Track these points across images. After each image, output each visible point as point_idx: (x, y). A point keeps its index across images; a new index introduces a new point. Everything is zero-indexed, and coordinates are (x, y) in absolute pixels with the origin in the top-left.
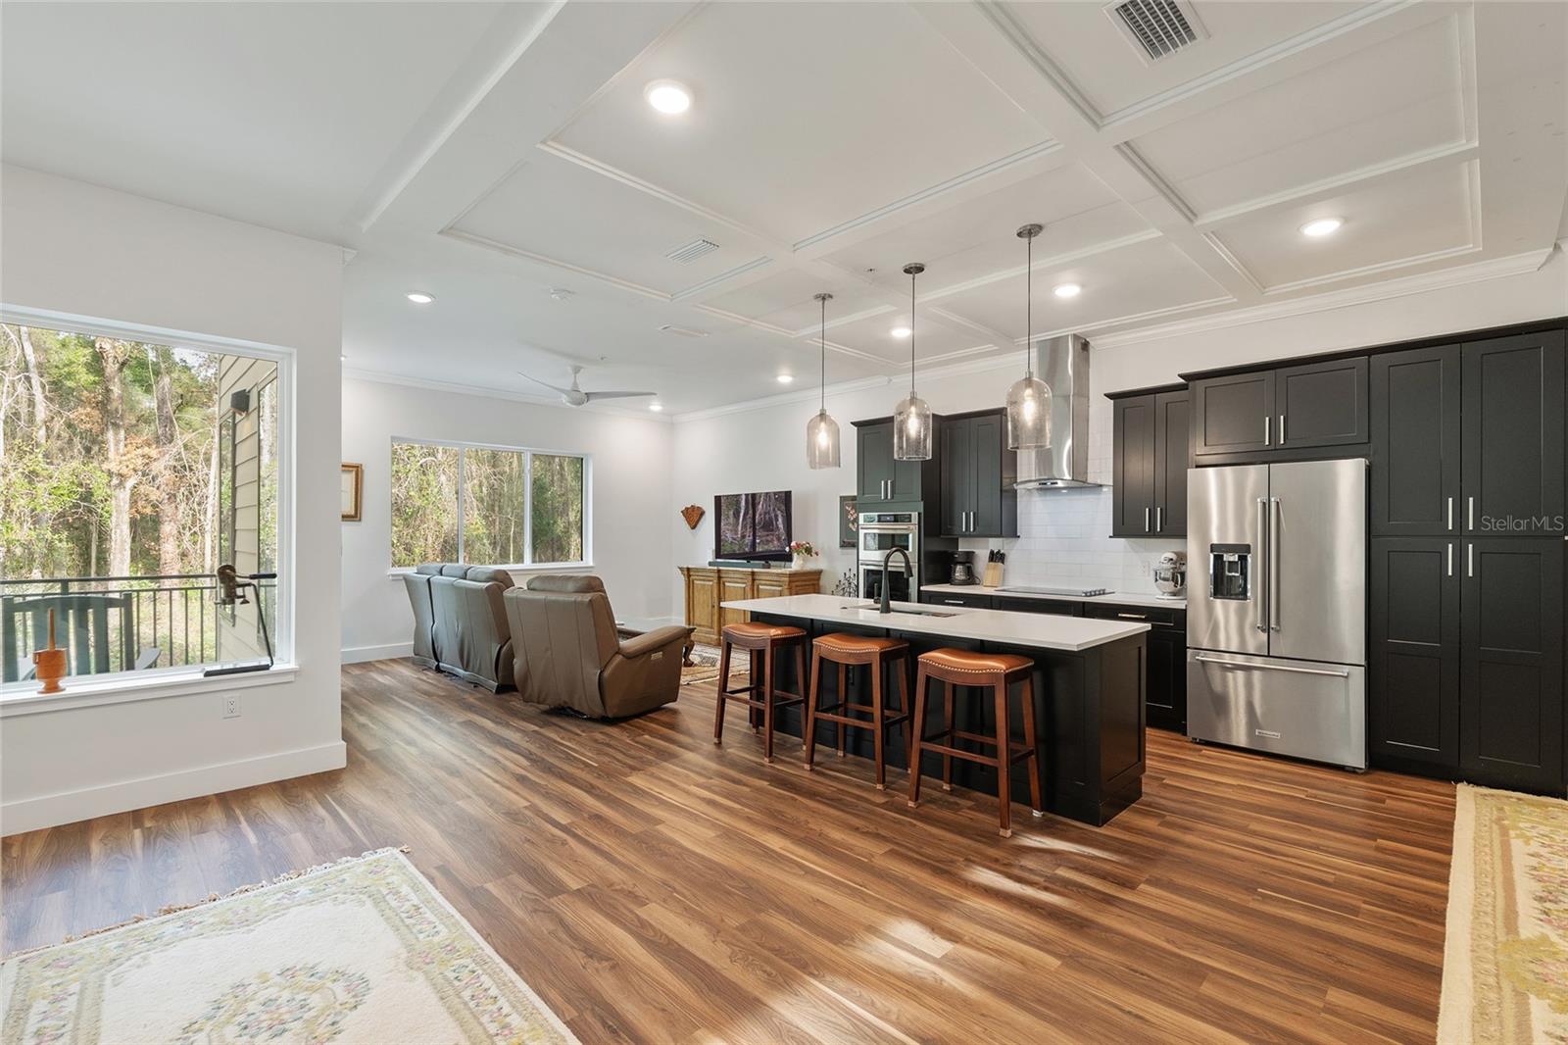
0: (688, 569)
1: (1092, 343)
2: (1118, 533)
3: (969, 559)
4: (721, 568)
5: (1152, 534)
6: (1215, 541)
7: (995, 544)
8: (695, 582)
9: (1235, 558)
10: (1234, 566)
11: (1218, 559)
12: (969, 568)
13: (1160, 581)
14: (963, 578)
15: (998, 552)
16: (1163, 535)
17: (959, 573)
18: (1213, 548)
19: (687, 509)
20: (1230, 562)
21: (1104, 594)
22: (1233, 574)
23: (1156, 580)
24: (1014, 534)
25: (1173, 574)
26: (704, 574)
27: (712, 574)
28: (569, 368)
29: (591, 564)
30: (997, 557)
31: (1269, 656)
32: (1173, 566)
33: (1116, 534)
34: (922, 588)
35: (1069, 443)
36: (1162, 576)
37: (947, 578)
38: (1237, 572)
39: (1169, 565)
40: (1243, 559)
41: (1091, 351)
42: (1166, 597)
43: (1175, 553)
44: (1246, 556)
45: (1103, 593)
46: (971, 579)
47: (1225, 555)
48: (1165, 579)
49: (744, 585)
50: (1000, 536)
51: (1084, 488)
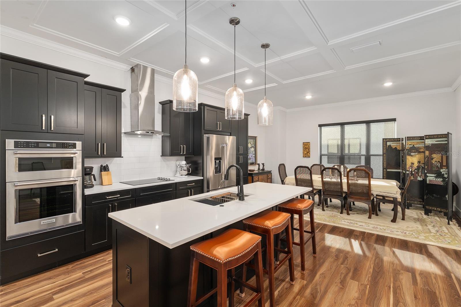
24: (119, 156)
25: (187, 168)
36: (184, 169)
40: (220, 162)
51: (146, 135)
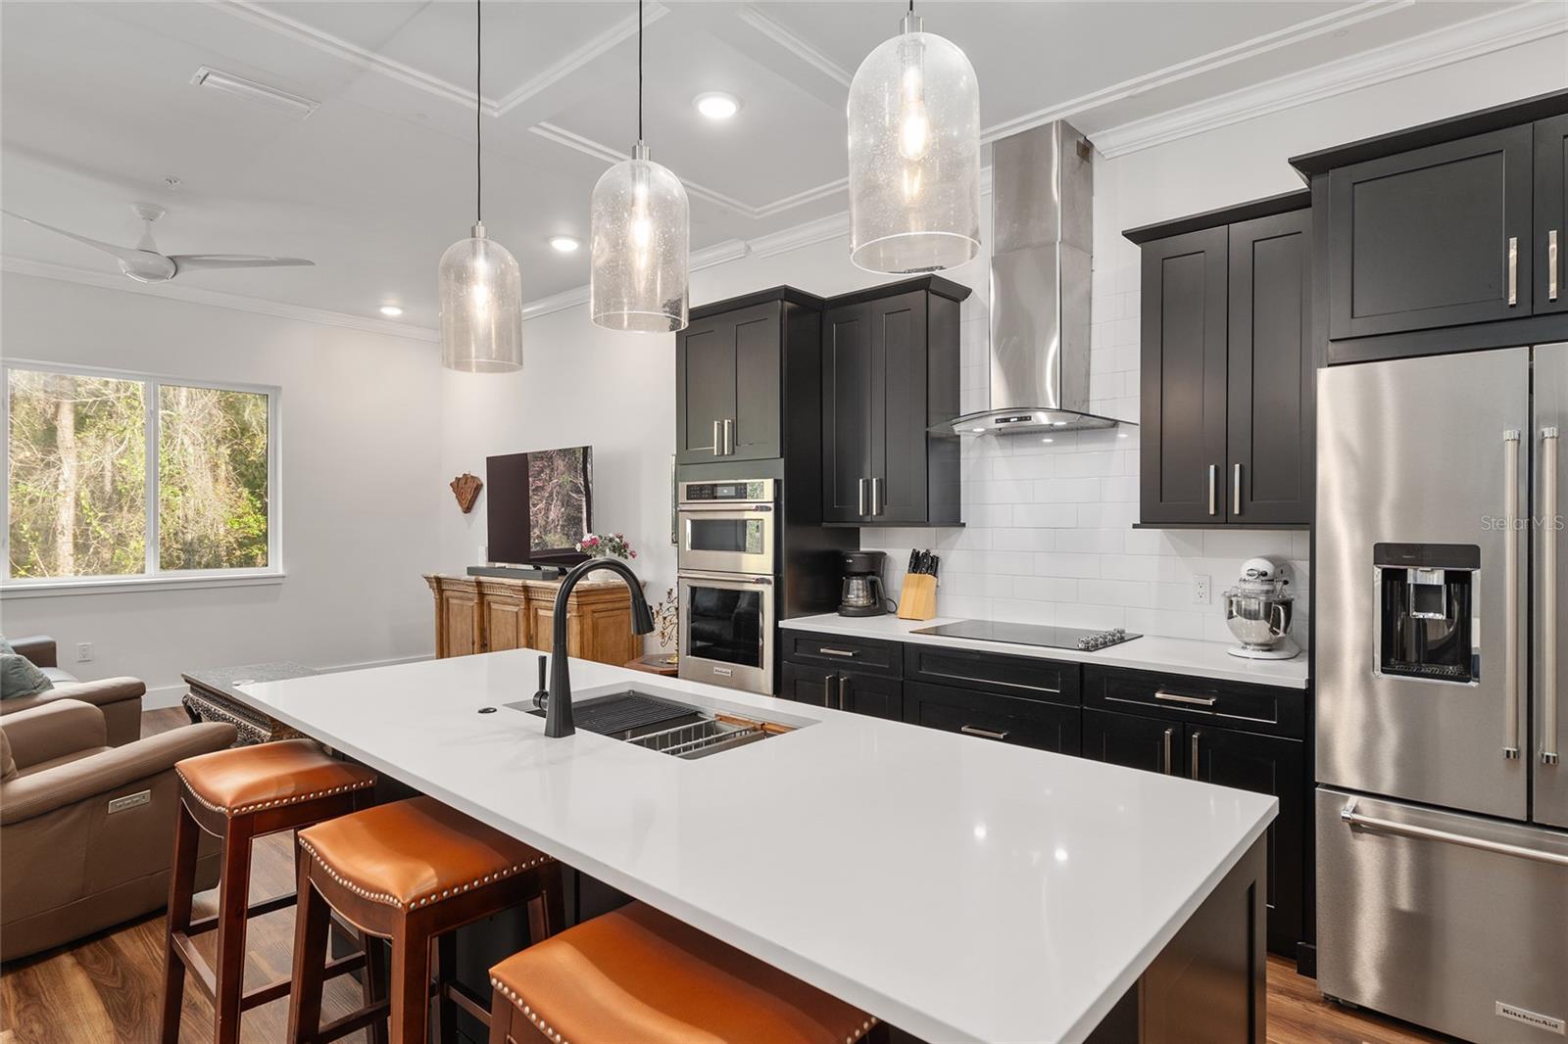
0: (439, 580)
1: (1098, 145)
2: (1150, 517)
3: (876, 564)
4: (482, 579)
5: (1223, 520)
6: (1388, 537)
7: (920, 539)
8: (452, 601)
9: (1436, 578)
10: (1431, 597)
11: (1393, 581)
12: (873, 584)
13: (1239, 620)
14: (861, 602)
15: (927, 554)
16: (1247, 521)
17: (856, 592)
18: (1382, 552)
19: (458, 480)
20: (1417, 586)
21: (1122, 640)
22: (1431, 615)
23: (1230, 616)
24: (953, 519)
25: (1268, 605)
26: (461, 588)
27: (470, 590)
28: (134, 208)
29: (281, 572)
30: (924, 563)
31: (1529, 822)
32: (1266, 587)
33: (1148, 520)
34: (782, 624)
35: (1055, 344)
37: (834, 603)
38: (1441, 612)
39: (1257, 586)
40: (1459, 581)
41: (1096, 160)
42: (1251, 653)
43: (1270, 559)
44: (1468, 575)
45: (1119, 638)
46: (879, 604)
47: (1410, 571)
48: (1251, 615)
49: (515, 609)
50: (926, 523)
51: (1082, 429)
